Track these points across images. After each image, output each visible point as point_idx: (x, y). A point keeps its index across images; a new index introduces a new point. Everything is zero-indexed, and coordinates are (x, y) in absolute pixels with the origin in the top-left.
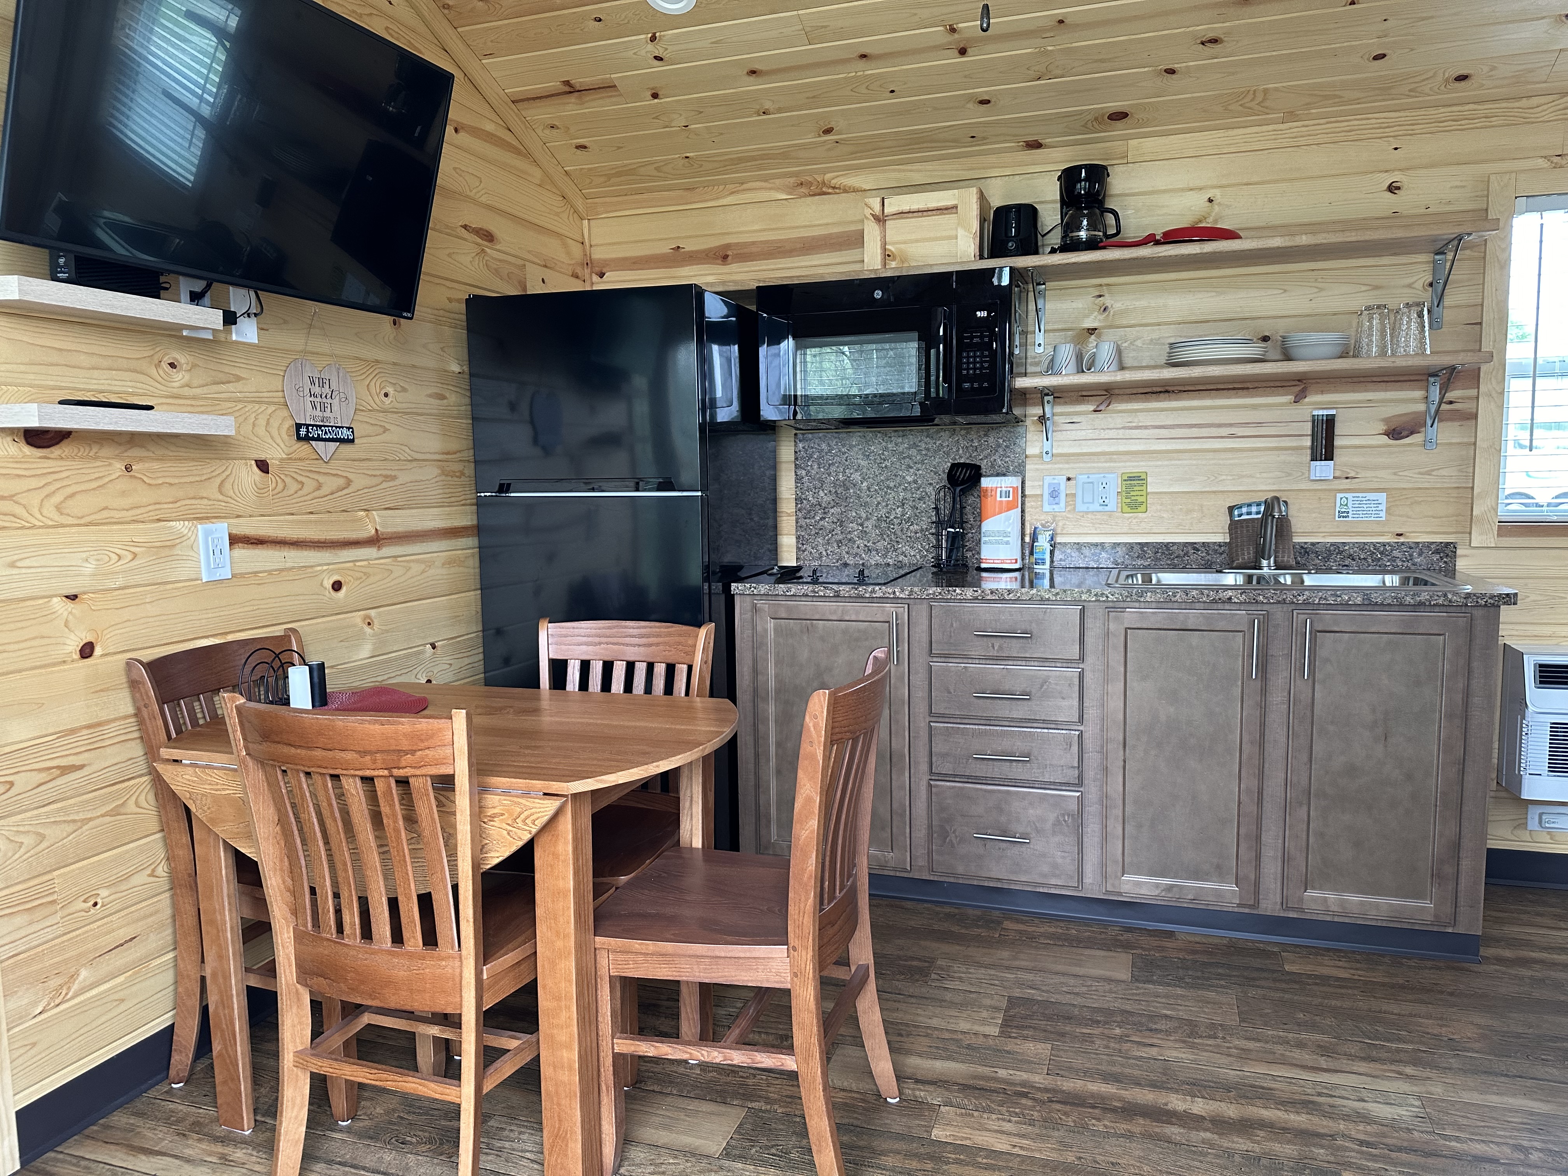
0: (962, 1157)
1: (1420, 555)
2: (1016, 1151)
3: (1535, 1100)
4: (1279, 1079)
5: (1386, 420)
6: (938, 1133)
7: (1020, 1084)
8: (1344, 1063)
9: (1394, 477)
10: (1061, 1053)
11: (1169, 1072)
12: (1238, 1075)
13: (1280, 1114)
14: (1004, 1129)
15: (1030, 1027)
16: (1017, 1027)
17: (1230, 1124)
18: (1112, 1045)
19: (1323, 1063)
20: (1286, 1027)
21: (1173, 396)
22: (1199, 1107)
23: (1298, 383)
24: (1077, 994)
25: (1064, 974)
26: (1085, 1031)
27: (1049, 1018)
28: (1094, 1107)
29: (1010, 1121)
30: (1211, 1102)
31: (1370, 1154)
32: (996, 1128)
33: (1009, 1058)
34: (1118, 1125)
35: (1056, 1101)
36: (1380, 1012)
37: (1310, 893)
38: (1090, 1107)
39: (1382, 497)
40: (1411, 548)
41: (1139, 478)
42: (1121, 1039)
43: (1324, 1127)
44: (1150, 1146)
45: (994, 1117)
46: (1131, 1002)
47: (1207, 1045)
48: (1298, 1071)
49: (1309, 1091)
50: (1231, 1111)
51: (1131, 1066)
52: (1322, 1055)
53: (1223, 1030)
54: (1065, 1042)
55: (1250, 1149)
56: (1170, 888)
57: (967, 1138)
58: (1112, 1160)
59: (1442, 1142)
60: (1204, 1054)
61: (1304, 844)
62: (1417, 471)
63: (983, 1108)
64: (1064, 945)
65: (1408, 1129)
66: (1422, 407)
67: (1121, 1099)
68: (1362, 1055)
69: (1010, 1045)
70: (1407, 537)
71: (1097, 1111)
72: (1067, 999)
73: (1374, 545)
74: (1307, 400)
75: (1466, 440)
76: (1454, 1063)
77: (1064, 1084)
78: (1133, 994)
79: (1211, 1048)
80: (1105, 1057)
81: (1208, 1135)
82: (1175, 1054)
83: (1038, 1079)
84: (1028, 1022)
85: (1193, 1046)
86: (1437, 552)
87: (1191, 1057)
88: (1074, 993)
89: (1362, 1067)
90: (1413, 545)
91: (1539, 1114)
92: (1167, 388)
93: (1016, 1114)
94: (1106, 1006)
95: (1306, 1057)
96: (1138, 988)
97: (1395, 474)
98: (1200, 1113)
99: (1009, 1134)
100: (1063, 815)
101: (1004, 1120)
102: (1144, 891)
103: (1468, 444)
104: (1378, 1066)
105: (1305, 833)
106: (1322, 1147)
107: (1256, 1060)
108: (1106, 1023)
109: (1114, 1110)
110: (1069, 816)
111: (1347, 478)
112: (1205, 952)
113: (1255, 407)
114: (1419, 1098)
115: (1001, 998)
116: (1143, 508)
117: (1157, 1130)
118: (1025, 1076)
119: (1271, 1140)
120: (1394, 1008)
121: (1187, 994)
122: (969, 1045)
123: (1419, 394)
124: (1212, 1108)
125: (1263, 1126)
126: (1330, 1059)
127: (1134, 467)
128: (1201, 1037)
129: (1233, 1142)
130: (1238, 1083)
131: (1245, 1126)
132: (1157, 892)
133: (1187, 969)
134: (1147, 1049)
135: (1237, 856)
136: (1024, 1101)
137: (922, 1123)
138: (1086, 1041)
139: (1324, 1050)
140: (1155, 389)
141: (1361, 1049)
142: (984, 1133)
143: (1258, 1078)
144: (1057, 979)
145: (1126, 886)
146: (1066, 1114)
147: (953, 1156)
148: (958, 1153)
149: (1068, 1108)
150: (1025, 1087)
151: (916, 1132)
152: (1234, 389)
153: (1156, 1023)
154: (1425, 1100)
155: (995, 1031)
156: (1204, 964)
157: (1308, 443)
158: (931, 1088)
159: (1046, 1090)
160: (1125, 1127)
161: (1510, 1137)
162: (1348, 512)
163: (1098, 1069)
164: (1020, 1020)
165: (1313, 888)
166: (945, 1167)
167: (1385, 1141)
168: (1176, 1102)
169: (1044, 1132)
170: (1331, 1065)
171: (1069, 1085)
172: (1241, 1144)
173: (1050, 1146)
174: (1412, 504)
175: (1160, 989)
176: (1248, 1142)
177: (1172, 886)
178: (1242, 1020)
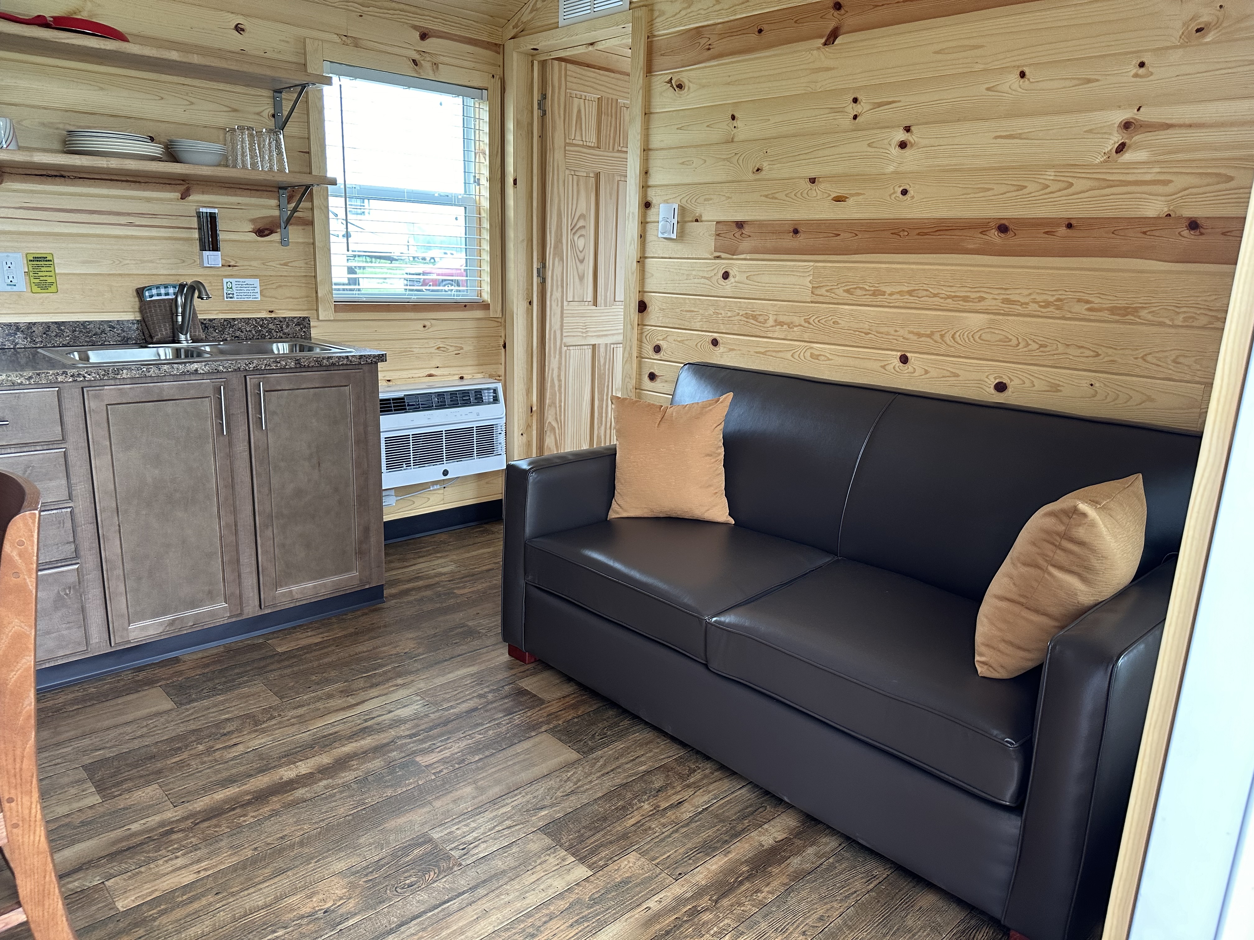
0: (162, 907)
1: (288, 326)
2: (203, 874)
3: (468, 667)
4: (335, 724)
5: (253, 221)
6: (122, 905)
7: (159, 826)
8: (362, 695)
9: (263, 266)
10: (171, 786)
11: (264, 756)
12: (310, 735)
13: (354, 745)
14: (178, 865)
15: (126, 780)
16: (114, 786)
17: (330, 767)
18: (206, 759)
19: (351, 700)
20: (311, 689)
21: (68, 181)
22: (303, 768)
23: (182, 182)
24: (142, 736)
25: (116, 726)
26: (174, 760)
27: (135, 765)
28: (234, 809)
29: (177, 857)
30: (308, 761)
31: (419, 740)
32: (171, 869)
33: (129, 813)
34: (261, 811)
35: (201, 822)
36: (356, 654)
37: (281, 590)
38: (230, 811)
39: (256, 282)
40: (281, 322)
41: (44, 259)
42: (209, 751)
43: (384, 738)
44: (296, 811)
45: (161, 862)
46: (191, 722)
47: (273, 725)
48: (342, 713)
49: (358, 722)
50: (325, 759)
51: (233, 767)
52: (348, 696)
53: (275, 710)
54: (166, 776)
55: (356, 776)
56: (172, 623)
57: (153, 892)
58: (278, 836)
59: (446, 713)
60: (277, 732)
61: (273, 556)
62: (278, 262)
63: (144, 861)
64: (93, 704)
65: (426, 715)
66: (276, 213)
67: (247, 793)
68: (369, 685)
69: (122, 802)
70: (276, 313)
71: (238, 811)
72: (136, 744)
73: (255, 319)
74: (191, 198)
75: (306, 240)
76: (418, 665)
77: (196, 806)
78: (186, 716)
79: (277, 726)
80: (208, 771)
81: (324, 783)
82: (257, 742)
83: (170, 814)
84: (119, 778)
85: (264, 731)
86: (298, 324)
87: (270, 738)
88: (139, 737)
89: (374, 692)
90: (282, 320)
91: (475, 674)
92: (63, 173)
93: (177, 849)
94: (173, 734)
95: (338, 702)
96: (187, 710)
97: (263, 264)
98: (308, 772)
99: (185, 867)
100: (65, 589)
101: (171, 859)
102: (151, 632)
103: (308, 244)
104: (382, 687)
105: (272, 548)
106: (393, 751)
107: (312, 720)
108: (186, 746)
109: (249, 803)
110: (70, 588)
111: (229, 266)
112: (214, 663)
113: (148, 200)
114: (417, 694)
115: (76, 771)
116: (53, 288)
117: (291, 798)
118: (157, 818)
119: (362, 764)
120: (360, 648)
121: (228, 697)
122: (81, 822)
123: (274, 202)
124: (312, 764)
125: (351, 757)
126: (353, 696)
127: (41, 248)
128: (264, 722)
129: (343, 778)
130: (314, 740)
131: (342, 764)
132: (161, 630)
133: (213, 679)
134: (234, 749)
135: (224, 579)
136: (174, 836)
137: (100, 905)
138: (183, 767)
139: (346, 692)
140: (49, 173)
141: (365, 682)
142: (164, 879)
143: (323, 729)
144: (113, 733)
145: (134, 634)
146: (216, 826)
147: (155, 911)
148: (156, 907)
149: (214, 821)
150: (165, 826)
151: (101, 916)
152: (127, 181)
153: (224, 728)
154: (421, 694)
155: (96, 799)
156: (221, 671)
157: (196, 235)
158: (81, 875)
159: (184, 819)
160: (268, 809)
161: (473, 692)
162: (233, 294)
163: (211, 782)
164: (110, 779)
165: (281, 586)
166: (156, 923)
167: (420, 728)
168: (286, 773)
169: (212, 848)
170: (358, 699)
171: (200, 804)
172: (348, 776)
173: (225, 855)
174: (277, 288)
175: (206, 703)
176: (351, 772)
177: (174, 620)
178: (281, 698)
